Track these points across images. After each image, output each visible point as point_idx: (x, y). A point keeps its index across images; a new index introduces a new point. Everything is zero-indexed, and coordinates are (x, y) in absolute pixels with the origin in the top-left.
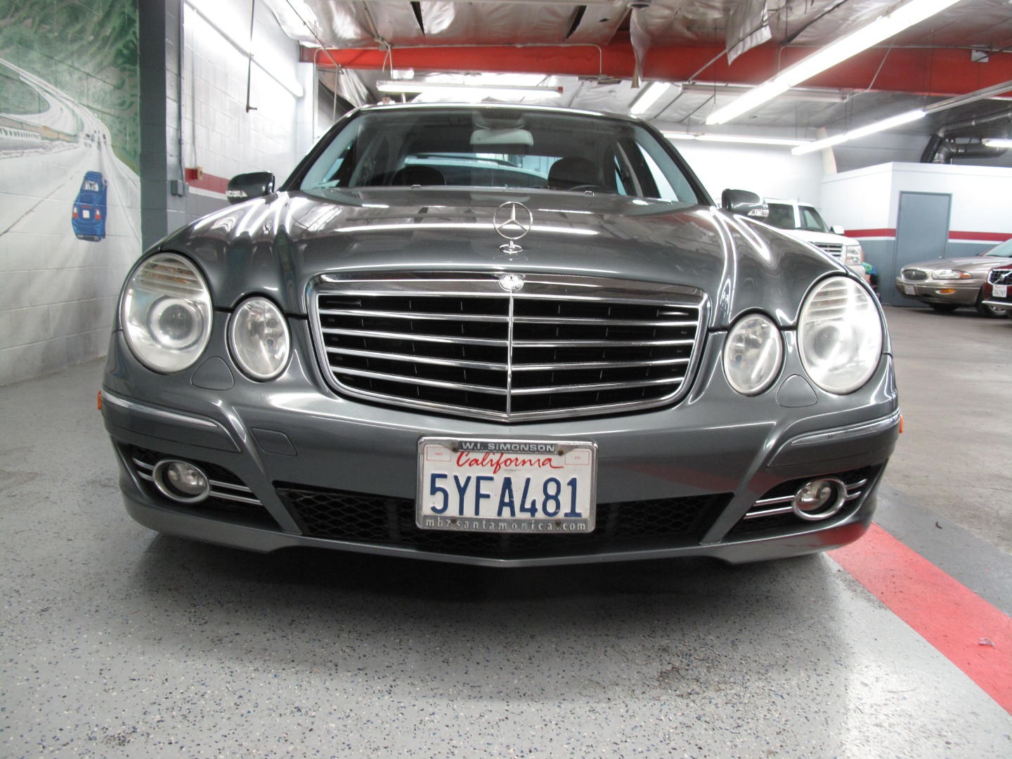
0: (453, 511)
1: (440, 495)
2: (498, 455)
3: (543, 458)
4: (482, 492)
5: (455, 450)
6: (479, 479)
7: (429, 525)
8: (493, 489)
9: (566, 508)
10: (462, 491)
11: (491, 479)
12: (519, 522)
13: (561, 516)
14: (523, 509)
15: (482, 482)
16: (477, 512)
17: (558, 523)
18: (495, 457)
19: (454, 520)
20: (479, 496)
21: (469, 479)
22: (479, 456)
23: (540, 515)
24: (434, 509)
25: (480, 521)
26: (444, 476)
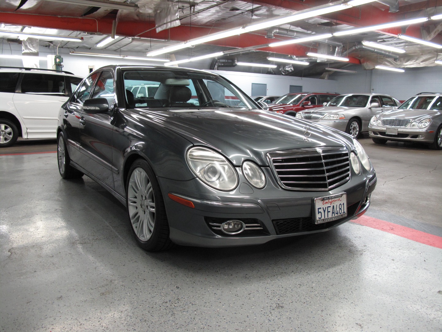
0: (323, 218)
1: (320, 213)
2: (331, 200)
3: (338, 198)
4: (329, 211)
5: (322, 200)
6: (328, 207)
7: (319, 222)
8: (330, 209)
9: (343, 212)
10: (324, 211)
11: (330, 207)
12: (336, 217)
13: (342, 213)
14: (336, 213)
15: (328, 208)
16: (328, 217)
17: (342, 215)
18: (330, 200)
19: (323, 220)
20: (328, 212)
21: (326, 207)
22: (327, 201)
23: (339, 214)
24: (319, 218)
25: (329, 218)
26: (320, 208)
